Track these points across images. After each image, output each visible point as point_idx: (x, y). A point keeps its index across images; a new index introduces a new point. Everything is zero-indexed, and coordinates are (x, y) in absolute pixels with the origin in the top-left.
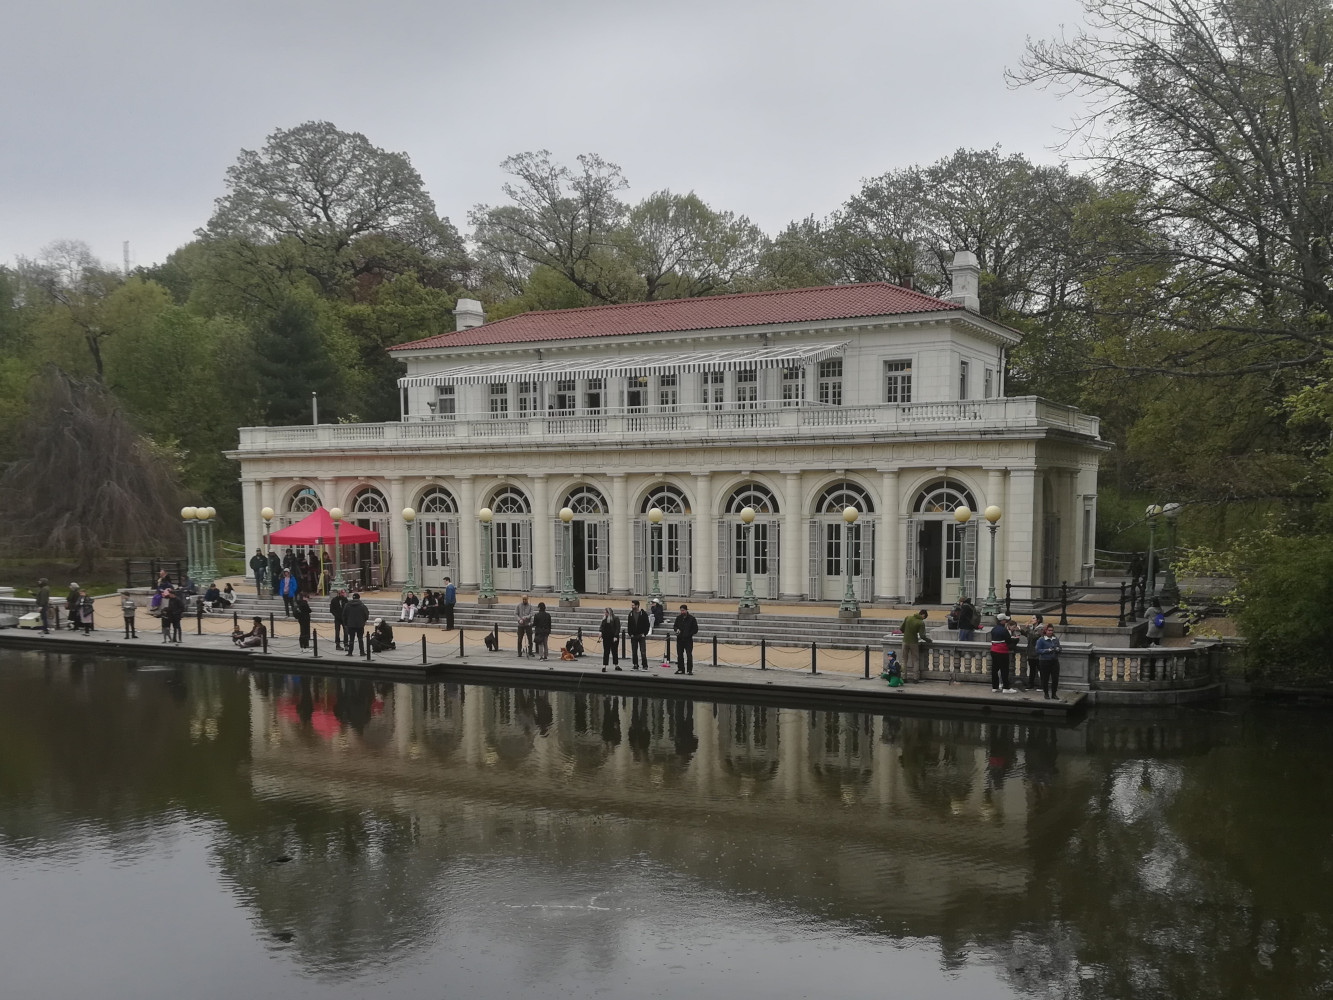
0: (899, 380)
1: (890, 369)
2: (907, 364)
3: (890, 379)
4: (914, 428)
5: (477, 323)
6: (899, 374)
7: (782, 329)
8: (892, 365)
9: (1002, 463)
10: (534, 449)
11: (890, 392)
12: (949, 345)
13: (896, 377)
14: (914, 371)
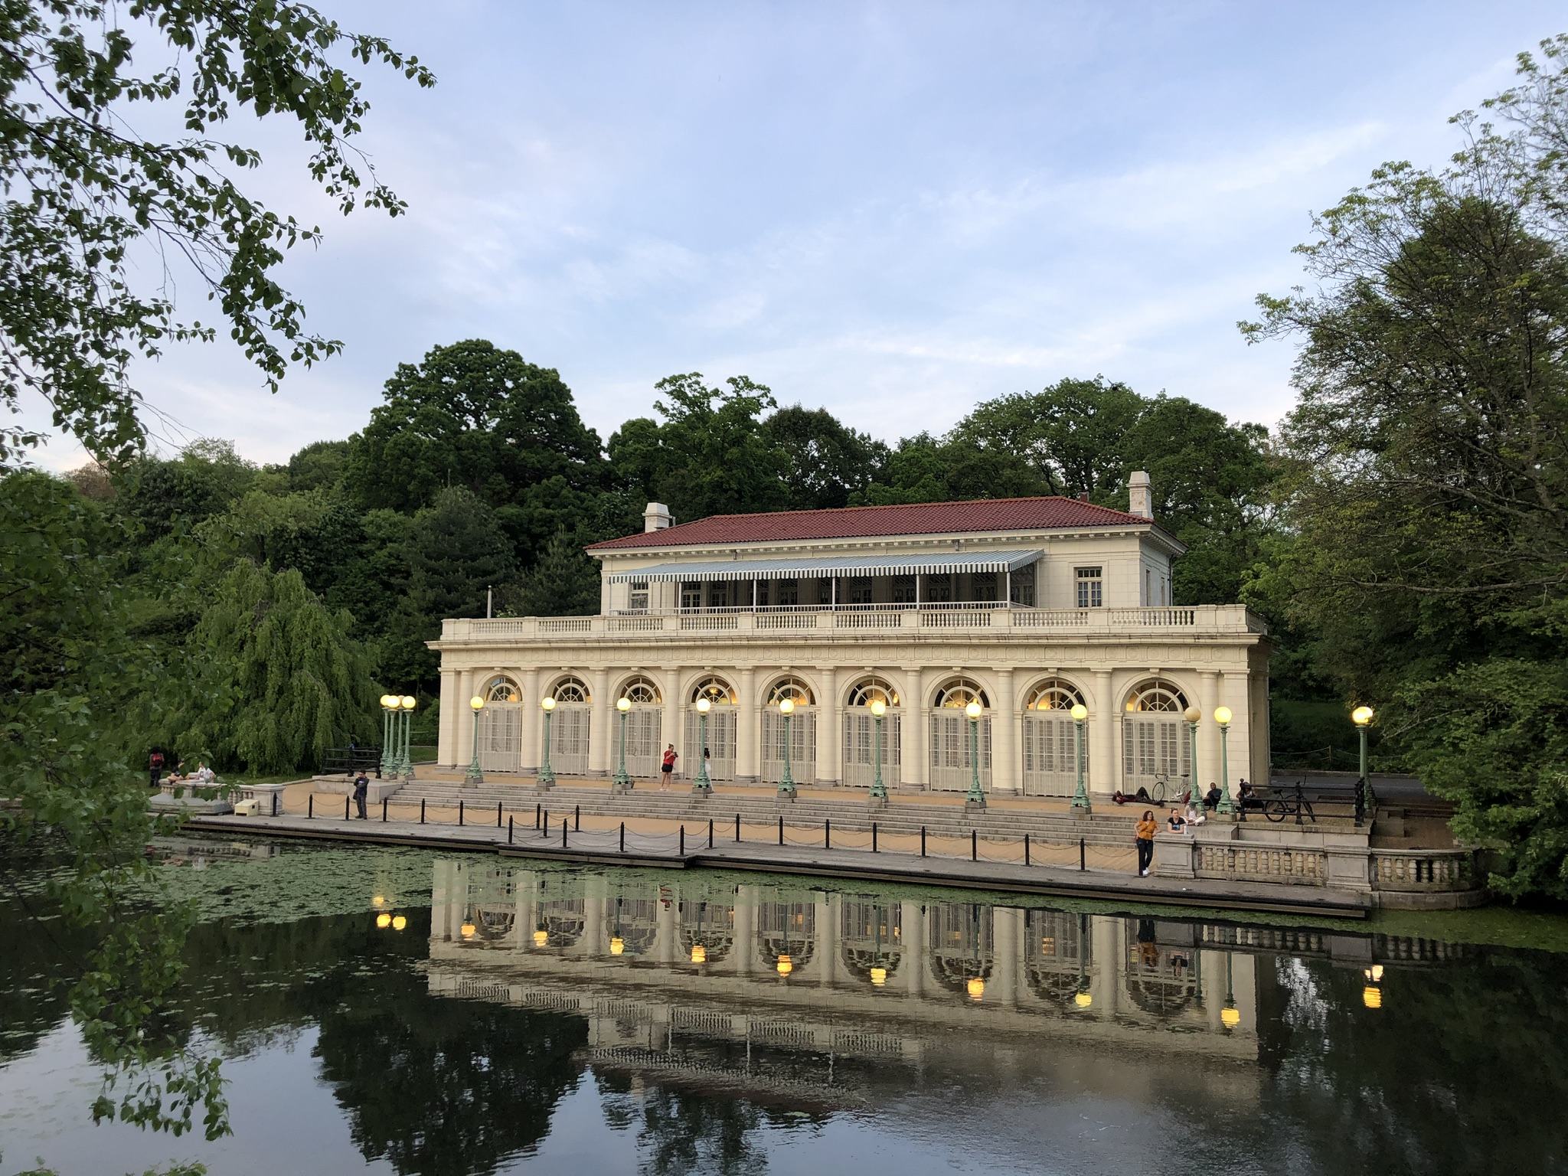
0: (1090, 585)
1: (1080, 575)
2: (1096, 572)
3: (1080, 584)
4: (1126, 631)
5: (664, 524)
6: (1089, 579)
7: (976, 536)
8: (1081, 572)
9: (1216, 666)
10: (745, 643)
11: (1080, 597)
12: (1138, 555)
13: (1086, 583)
14: (1104, 578)
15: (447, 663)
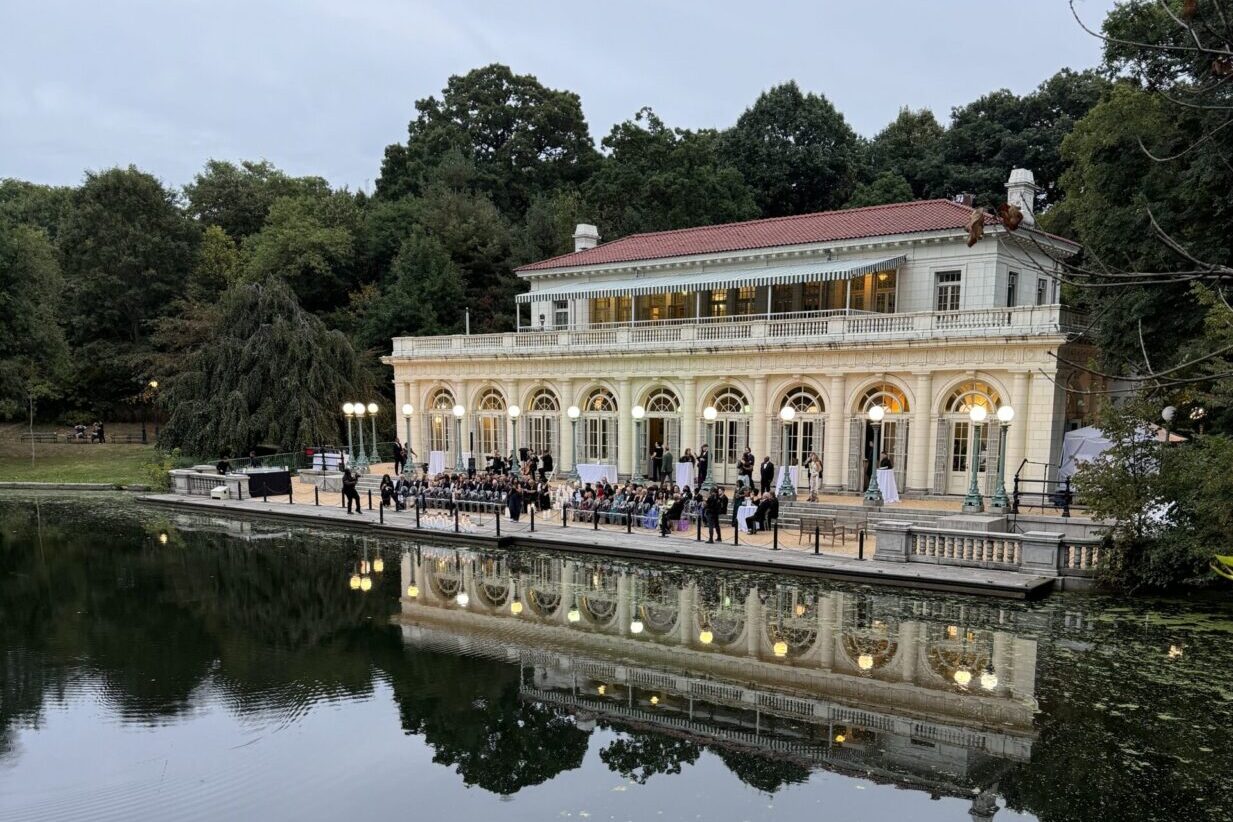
0: (950, 289)
1: (942, 281)
2: (955, 276)
3: (941, 289)
4: (947, 334)
5: (592, 245)
6: (950, 283)
7: (845, 245)
8: (943, 276)
9: (1027, 367)
10: (620, 356)
11: (940, 301)
12: (994, 258)
13: (946, 288)
14: (962, 283)
15: (399, 377)
